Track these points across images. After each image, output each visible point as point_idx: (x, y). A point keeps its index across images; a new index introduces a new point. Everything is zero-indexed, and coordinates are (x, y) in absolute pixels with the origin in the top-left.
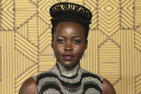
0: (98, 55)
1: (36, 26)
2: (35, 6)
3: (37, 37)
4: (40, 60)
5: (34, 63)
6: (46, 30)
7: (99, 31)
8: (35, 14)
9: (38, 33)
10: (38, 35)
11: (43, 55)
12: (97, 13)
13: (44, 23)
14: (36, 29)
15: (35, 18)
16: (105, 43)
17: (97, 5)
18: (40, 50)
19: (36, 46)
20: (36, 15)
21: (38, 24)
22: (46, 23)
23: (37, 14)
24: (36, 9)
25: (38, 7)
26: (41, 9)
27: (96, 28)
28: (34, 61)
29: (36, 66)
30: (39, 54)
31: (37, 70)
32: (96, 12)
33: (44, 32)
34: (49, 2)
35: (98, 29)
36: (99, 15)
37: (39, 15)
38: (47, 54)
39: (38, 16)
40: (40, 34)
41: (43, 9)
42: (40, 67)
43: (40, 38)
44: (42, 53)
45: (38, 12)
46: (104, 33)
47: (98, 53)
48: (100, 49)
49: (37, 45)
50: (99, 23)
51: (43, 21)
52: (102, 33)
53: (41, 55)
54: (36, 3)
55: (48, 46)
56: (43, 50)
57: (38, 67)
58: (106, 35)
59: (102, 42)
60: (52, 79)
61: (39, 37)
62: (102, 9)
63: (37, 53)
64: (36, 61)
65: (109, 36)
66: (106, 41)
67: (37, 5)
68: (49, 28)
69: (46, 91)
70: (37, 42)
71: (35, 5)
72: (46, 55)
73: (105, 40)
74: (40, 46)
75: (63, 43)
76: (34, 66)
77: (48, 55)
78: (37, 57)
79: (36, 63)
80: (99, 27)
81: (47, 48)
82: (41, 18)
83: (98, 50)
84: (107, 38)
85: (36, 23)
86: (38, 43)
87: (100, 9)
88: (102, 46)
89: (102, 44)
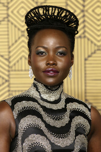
0: (85, 70)
1: (6, 33)
2: (5, 8)
3: (7, 47)
4: (11, 76)
5: (4, 81)
6: (19, 38)
7: (86, 40)
8: (5, 18)
9: (8, 42)
10: (8, 45)
11: (15, 70)
12: (84, 16)
13: (17, 29)
14: (6, 37)
15: (5, 22)
16: (94, 55)
17: (84, 6)
18: (11, 64)
19: (6, 59)
20: (6, 20)
21: (8, 31)
22: (19, 29)
23: (7, 17)
24: (5, 12)
25: (8, 8)
26: (12, 12)
27: (83, 36)
28: (3, 78)
29: (7, 84)
30: (10, 69)
31: (7, 89)
32: (82, 15)
33: (16, 41)
34: (22, 2)
35: (85, 37)
36: (86, 19)
37: (10, 19)
38: (20, 69)
39: (9, 21)
40: (10, 44)
41: (15, 12)
42: (11, 85)
43: (11, 49)
44: (13, 68)
45: (8, 15)
46: (92, 42)
47: (85, 67)
48: (87, 62)
49: (7, 57)
50: (86, 29)
51: (15, 26)
52: (90, 42)
53: (12, 71)
54: (6, 4)
55: (21, 58)
56: (15, 64)
57: (9, 86)
58: (95, 45)
59: (90, 53)
60: (31, 104)
61: (9, 48)
62: (90, 11)
63: (7, 68)
64: (7, 78)
65: (98, 46)
66: (95, 53)
67: (7, 6)
68: (23, 36)
69: (24, 118)
70: (7, 53)
71: (4, 6)
72: (18, 70)
73: (93, 51)
74: (11, 59)
75: (44, 56)
76: (3, 84)
77: (22, 70)
78: (7, 73)
79: (6, 81)
80: (87, 35)
81: (20, 61)
82: (12, 23)
83: (85, 64)
84: (96, 48)
85: (6, 29)
86: (8, 55)
87: (87, 11)
88: (90, 59)
89: (89, 56)
